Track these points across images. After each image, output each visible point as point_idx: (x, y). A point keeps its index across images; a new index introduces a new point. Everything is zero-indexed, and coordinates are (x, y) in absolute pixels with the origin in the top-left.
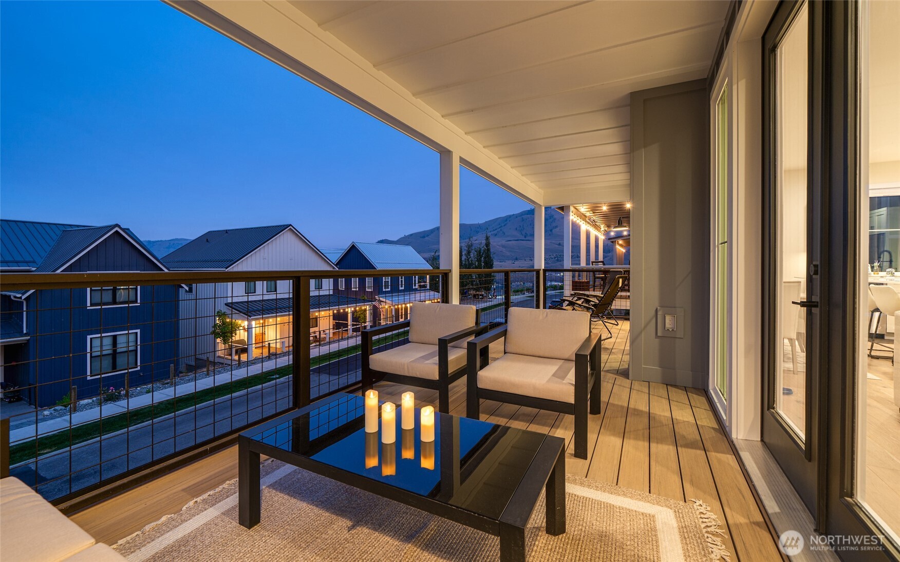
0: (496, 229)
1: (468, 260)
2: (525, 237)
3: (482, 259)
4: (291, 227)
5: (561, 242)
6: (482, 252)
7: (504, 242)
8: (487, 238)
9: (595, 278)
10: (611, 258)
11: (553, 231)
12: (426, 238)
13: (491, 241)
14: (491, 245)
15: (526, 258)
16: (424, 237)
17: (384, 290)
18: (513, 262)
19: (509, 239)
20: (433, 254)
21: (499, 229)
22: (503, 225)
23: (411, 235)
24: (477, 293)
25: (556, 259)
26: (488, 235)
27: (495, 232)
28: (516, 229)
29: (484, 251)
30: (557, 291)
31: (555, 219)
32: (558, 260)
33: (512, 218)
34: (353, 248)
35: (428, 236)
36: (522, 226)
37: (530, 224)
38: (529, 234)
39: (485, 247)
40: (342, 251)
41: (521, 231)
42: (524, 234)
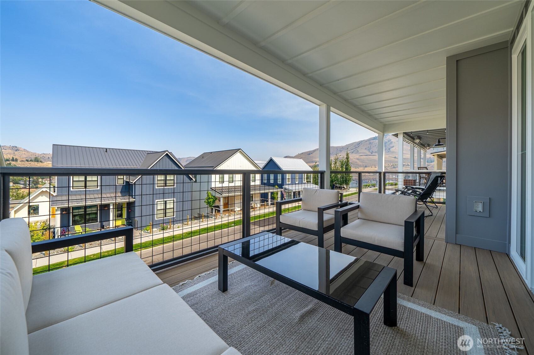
0: (353, 149)
1: (335, 167)
2: (372, 153)
3: (344, 166)
4: (240, 150)
5: (396, 156)
6: (344, 162)
7: (358, 157)
8: (347, 155)
9: (420, 178)
10: (432, 166)
11: (391, 149)
12: (311, 155)
13: (350, 156)
14: (349, 158)
15: (372, 166)
16: (309, 154)
17: (287, 183)
18: (364, 168)
19: (361, 154)
20: (314, 164)
21: (355, 149)
22: (357, 146)
23: (302, 153)
24: (341, 186)
25: (393, 166)
26: (348, 153)
27: (352, 151)
28: (366, 149)
29: (345, 162)
30: (393, 186)
31: (392, 142)
32: (394, 167)
33: (363, 142)
34: (271, 160)
35: (312, 154)
36: (369, 146)
37: (375, 146)
38: (374, 152)
39: (346, 159)
40: (266, 162)
41: (369, 150)
42: (371, 152)
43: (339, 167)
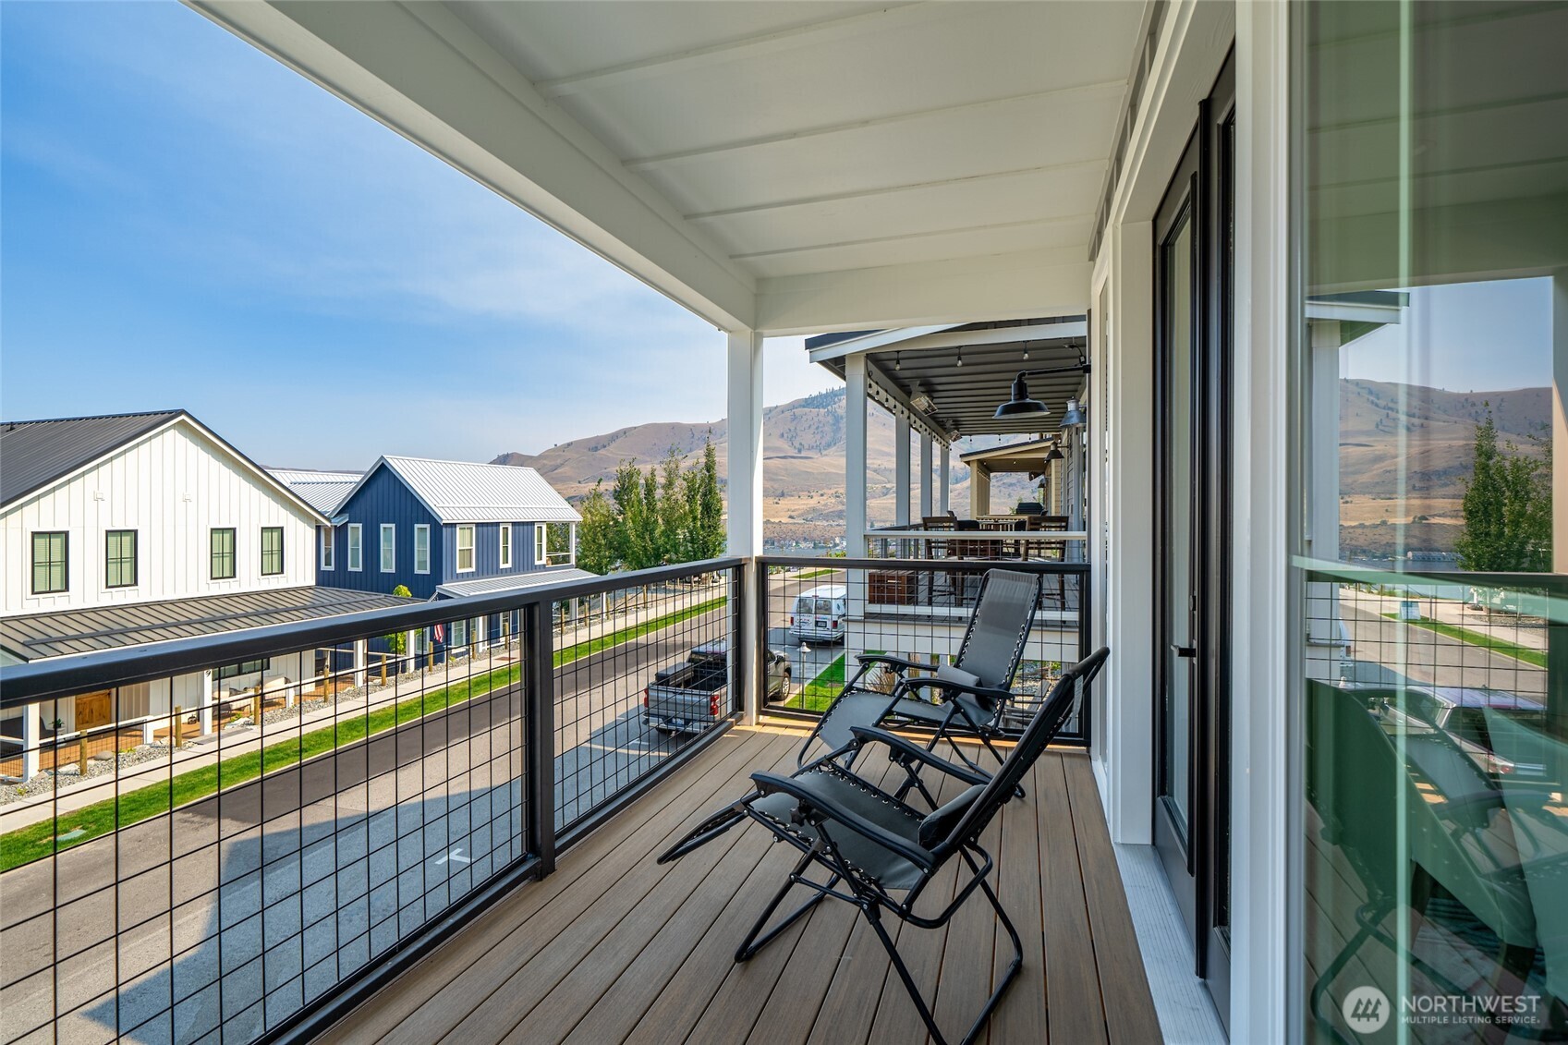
1: (669, 499)
2: (800, 451)
3: (699, 497)
4: (186, 415)
6: (699, 482)
8: (709, 454)
12: (602, 452)
13: (718, 458)
14: (716, 467)
16: (596, 449)
17: (459, 572)
18: (776, 501)
23: (569, 445)
26: (713, 447)
28: (782, 435)
29: (703, 480)
33: (773, 413)
34: (382, 470)
35: (605, 447)
36: (792, 429)
37: (810, 427)
38: (806, 446)
39: (705, 471)
40: (358, 478)
41: (791, 440)
42: (798, 446)
43: (682, 499)
